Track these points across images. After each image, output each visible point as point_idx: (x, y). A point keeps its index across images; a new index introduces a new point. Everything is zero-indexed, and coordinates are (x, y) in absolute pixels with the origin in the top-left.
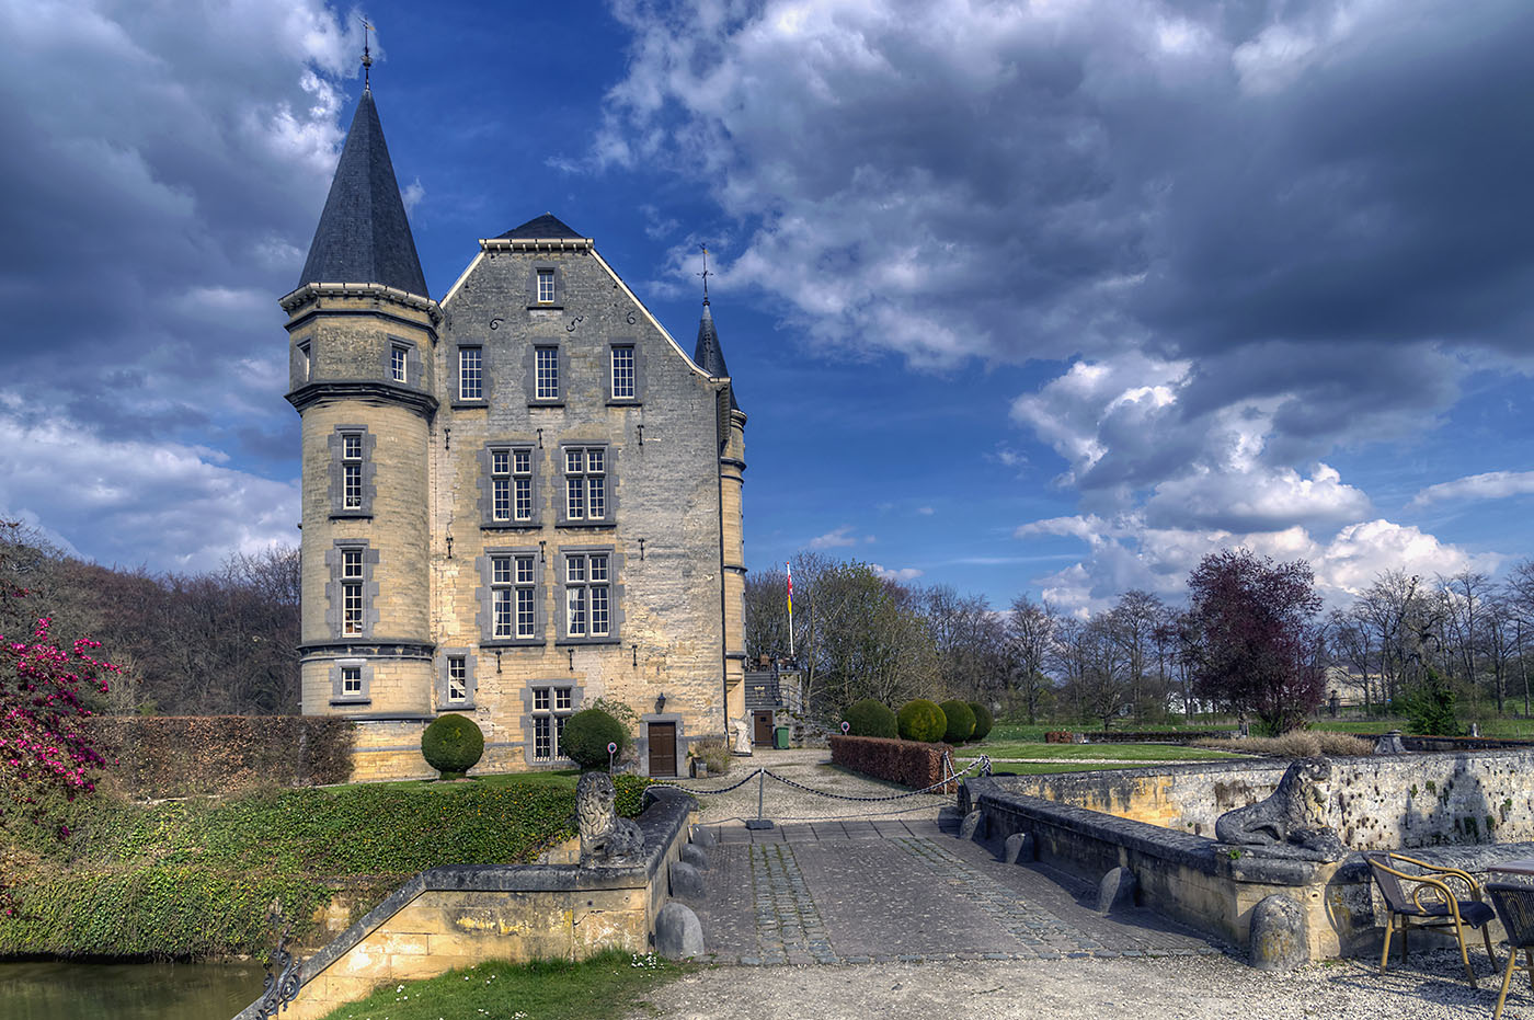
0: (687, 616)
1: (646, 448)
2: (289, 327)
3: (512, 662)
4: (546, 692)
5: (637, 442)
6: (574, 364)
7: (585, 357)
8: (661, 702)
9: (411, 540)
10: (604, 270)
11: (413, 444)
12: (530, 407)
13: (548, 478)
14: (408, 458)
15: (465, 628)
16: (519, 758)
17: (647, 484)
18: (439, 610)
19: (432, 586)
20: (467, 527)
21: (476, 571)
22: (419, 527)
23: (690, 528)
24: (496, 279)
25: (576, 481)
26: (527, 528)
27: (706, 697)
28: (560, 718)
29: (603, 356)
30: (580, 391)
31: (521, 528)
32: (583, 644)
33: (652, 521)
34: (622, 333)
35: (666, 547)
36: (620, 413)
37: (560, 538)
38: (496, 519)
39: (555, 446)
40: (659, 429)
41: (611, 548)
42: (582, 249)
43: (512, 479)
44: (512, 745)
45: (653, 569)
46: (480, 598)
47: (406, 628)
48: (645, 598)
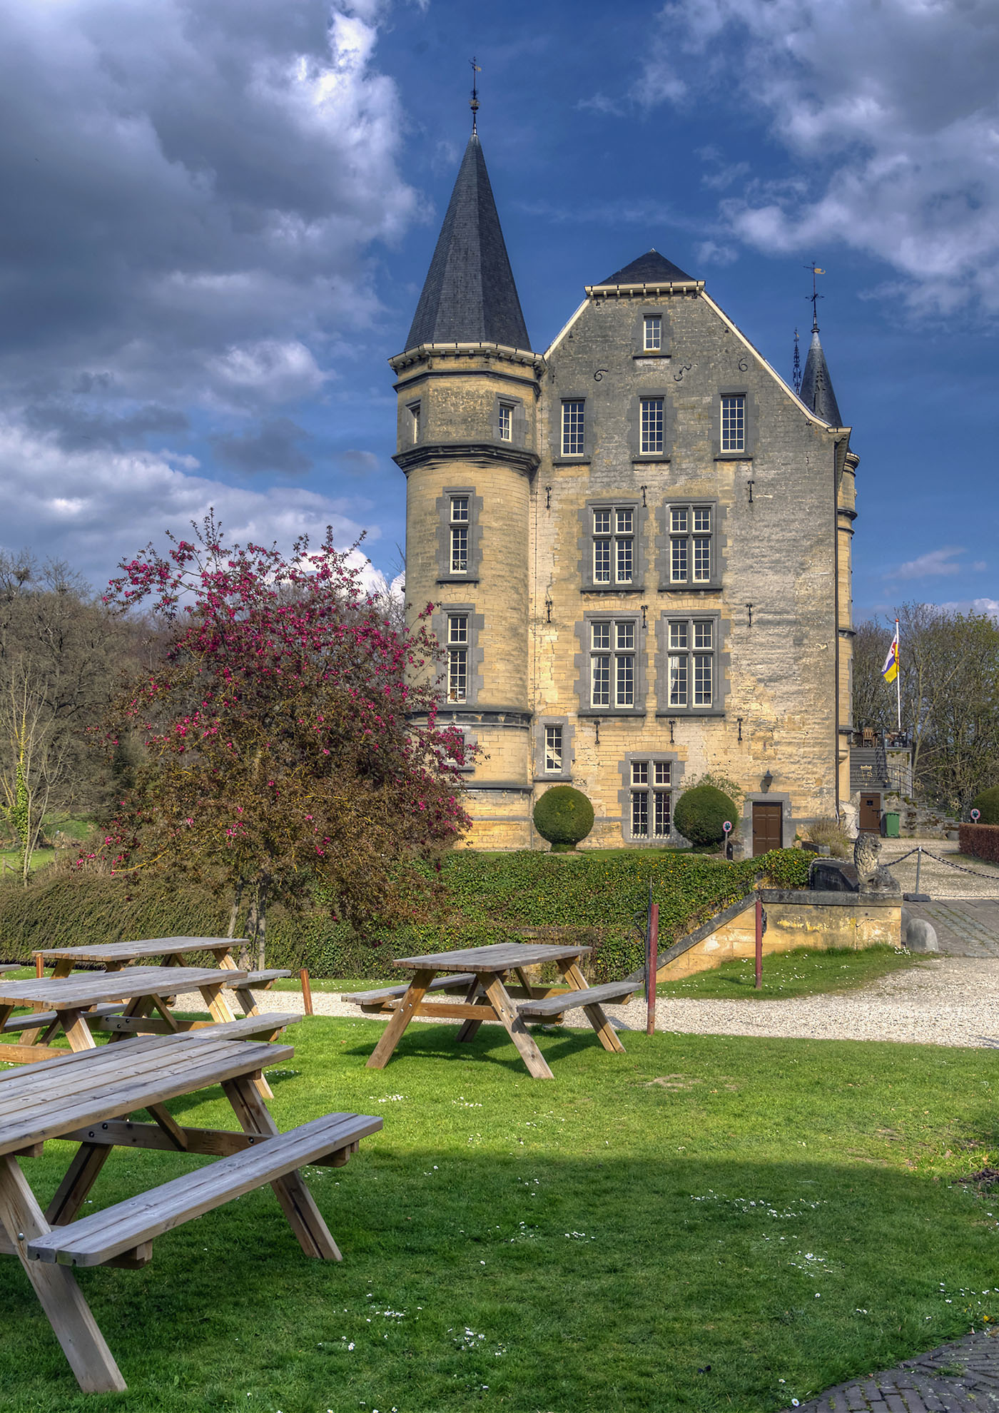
0: (795, 688)
1: (757, 505)
2: (397, 387)
3: (611, 733)
4: (645, 766)
5: (746, 499)
6: (680, 416)
7: (693, 408)
8: (768, 780)
9: (514, 604)
10: (715, 314)
11: (517, 505)
12: (634, 462)
13: (652, 538)
14: (512, 520)
15: (563, 696)
16: (616, 834)
17: (757, 544)
18: (537, 676)
19: (531, 651)
20: (568, 590)
21: (576, 636)
22: (521, 590)
23: (803, 592)
24: (601, 328)
25: (680, 540)
26: (629, 591)
27: (817, 776)
28: (659, 793)
29: (713, 407)
30: (688, 445)
31: (622, 591)
32: (687, 716)
33: (761, 584)
34: (733, 381)
35: (776, 613)
36: (728, 470)
37: (663, 601)
38: (596, 581)
39: (659, 504)
40: (771, 484)
41: (717, 614)
42: (692, 292)
43: (614, 539)
44: (609, 819)
45: (761, 636)
46: (579, 664)
47: (509, 695)
48: (752, 668)
